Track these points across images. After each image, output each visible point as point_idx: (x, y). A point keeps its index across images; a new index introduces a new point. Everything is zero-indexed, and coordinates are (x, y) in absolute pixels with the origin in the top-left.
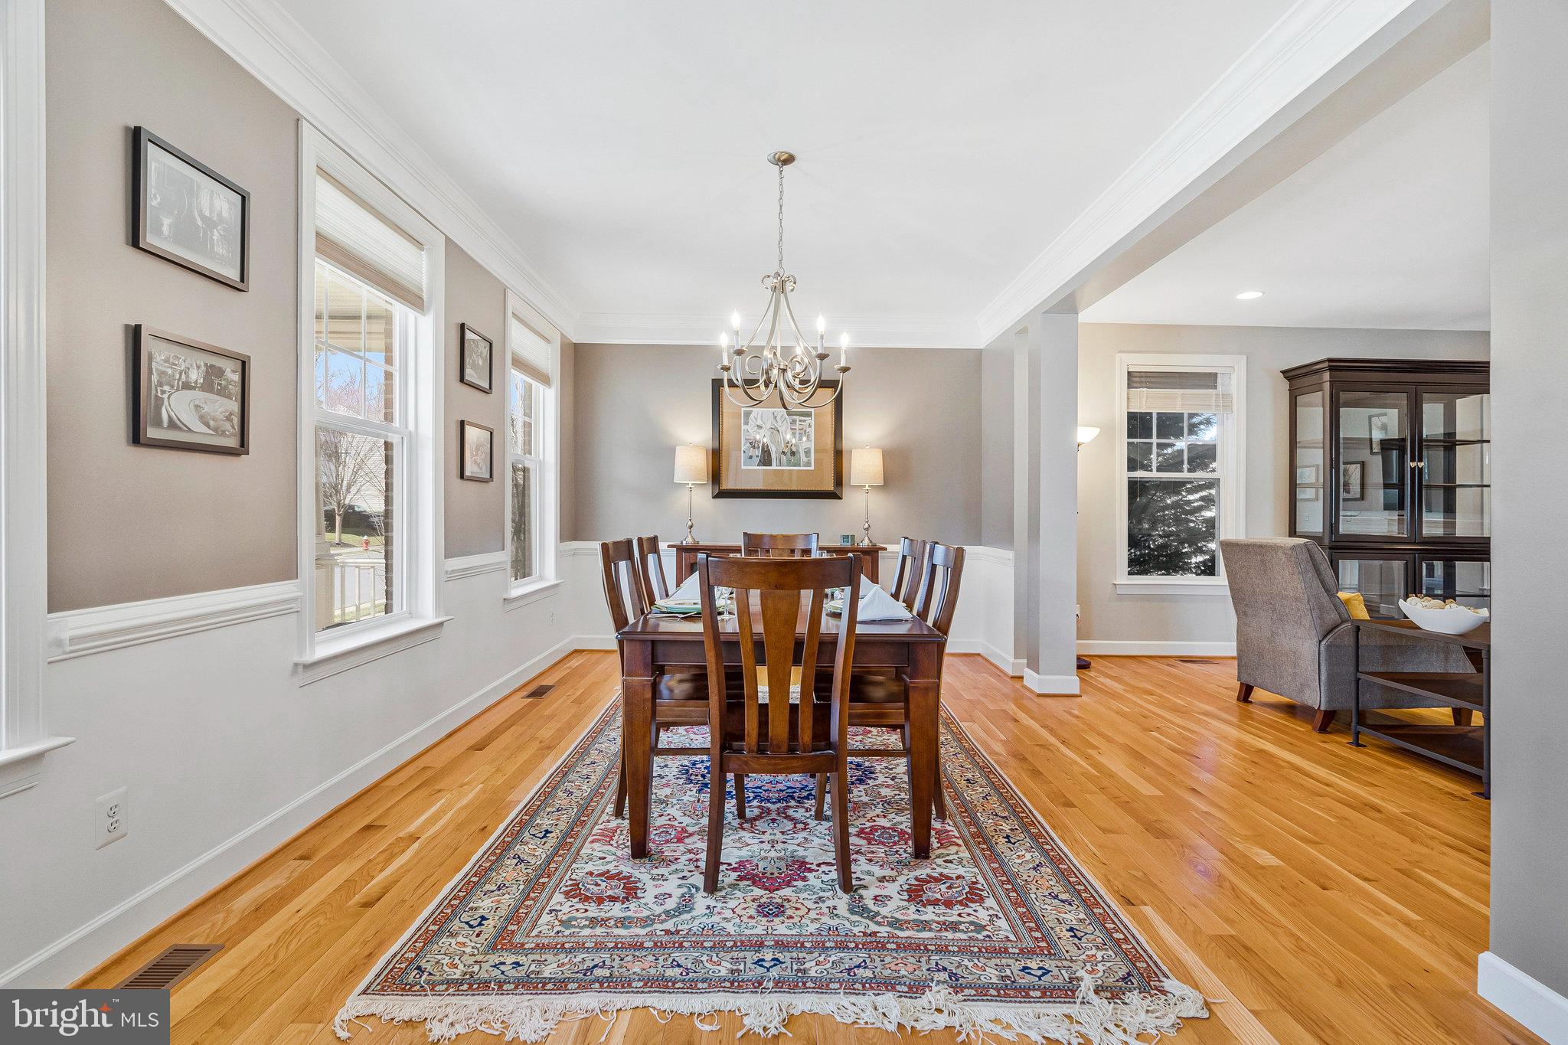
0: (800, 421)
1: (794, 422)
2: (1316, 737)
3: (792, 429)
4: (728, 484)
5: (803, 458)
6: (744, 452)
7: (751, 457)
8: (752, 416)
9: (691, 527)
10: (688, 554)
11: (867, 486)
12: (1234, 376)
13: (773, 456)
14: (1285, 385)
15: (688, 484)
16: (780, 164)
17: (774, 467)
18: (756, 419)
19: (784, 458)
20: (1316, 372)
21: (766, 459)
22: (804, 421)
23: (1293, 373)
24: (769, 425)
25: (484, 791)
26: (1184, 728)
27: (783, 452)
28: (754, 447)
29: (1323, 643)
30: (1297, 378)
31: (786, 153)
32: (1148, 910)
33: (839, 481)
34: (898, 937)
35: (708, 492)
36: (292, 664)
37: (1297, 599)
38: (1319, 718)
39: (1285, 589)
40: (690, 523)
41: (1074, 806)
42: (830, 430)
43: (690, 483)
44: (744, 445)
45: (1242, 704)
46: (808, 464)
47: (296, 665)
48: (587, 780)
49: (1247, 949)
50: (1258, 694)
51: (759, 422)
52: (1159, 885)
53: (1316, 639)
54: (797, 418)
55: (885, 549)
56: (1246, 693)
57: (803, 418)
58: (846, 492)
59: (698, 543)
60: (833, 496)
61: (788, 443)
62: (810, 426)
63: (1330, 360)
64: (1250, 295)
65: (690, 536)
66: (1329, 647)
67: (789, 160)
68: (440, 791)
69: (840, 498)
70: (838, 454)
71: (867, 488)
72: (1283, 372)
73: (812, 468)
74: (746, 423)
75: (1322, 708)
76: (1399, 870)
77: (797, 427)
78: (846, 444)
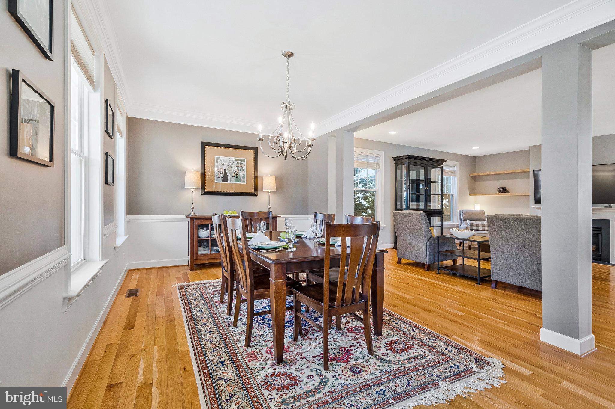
0: (240, 163)
1: (238, 163)
2: (426, 272)
3: (237, 166)
4: (207, 189)
5: (242, 179)
6: (216, 175)
7: (219, 178)
8: (219, 160)
9: (193, 208)
10: (196, 221)
11: (269, 191)
12: (381, 158)
13: (229, 177)
14: (393, 162)
15: (192, 188)
16: (287, 56)
17: (229, 182)
18: (221, 161)
19: (234, 179)
20: (400, 159)
21: (225, 179)
22: (242, 163)
23: (396, 158)
24: (227, 164)
25: (160, 350)
26: (396, 275)
27: (233, 176)
28: (220, 173)
29: (428, 243)
30: (398, 161)
31: (291, 52)
32: (453, 336)
33: (256, 189)
34: (407, 368)
35: (199, 192)
36: (63, 298)
37: (421, 230)
38: (426, 267)
39: (416, 227)
40: (192, 207)
41: (398, 307)
42: (252, 167)
43: (193, 188)
44: (216, 172)
45: (399, 265)
46: (244, 181)
47: (64, 298)
48: (211, 333)
49: (488, 342)
50: (404, 261)
51: (223, 163)
52: (447, 327)
53: (426, 242)
54: (239, 162)
55: (280, 217)
56: (400, 260)
57: (241, 162)
58: (259, 193)
59: (197, 215)
60: (254, 195)
61: (235, 172)
62: (244, 166)
63: (408, 155)
64: (393, 133)
65: (192, 212)
66: (429, 244)
67: (291, 55)
68: (133, 355)
69: (257, 196)
70: (256, 178)
71: (269, 192)
72: (393, 158)
73: (245, 183)
74: (217, 162)
75: (427, 264)
76: (487, 309)
77: (239, 166)
78: (259, 174)
